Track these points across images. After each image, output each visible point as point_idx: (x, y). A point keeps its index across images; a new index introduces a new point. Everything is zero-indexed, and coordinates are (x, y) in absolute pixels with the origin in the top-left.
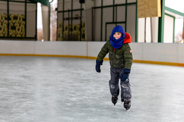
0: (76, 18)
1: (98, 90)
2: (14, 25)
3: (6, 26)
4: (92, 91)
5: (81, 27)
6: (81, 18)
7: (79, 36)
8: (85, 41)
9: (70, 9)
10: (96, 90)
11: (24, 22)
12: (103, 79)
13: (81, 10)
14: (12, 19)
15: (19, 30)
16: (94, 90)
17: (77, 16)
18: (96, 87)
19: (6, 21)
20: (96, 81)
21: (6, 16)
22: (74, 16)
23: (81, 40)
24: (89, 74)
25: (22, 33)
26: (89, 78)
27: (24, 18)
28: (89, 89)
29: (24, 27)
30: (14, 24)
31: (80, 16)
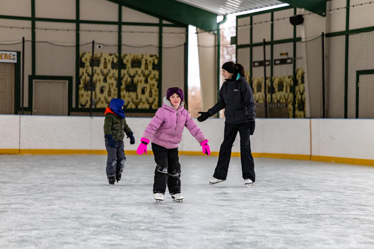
0: (283, 62)
1: (344, 242)
2: (132, 81)
3: (115, 83)
4: (329, 244)
5: (296, 82)
6: (294, 61)
7: (290, 106)
8: (305, 117)
9: (268, 39)
10: (338, 242)
11: (156, 73)
12: (355, 213)
13: (296, 40)
14: (129, 65)
15: (143, 92)
16: (332, 242)
17: (285, 57)
18: (337, 236)
19: (116, 72)
20: (336, 218)
21: (115, 60)
22: (277, 56)
23: (294, 117)
24: (318, 201)
25: (151, 100)
26: (318, 212)
27: (156, 62)
28: (320, 240)
29: (156, 84)
30: (132, 77)
31: (291, 55)
